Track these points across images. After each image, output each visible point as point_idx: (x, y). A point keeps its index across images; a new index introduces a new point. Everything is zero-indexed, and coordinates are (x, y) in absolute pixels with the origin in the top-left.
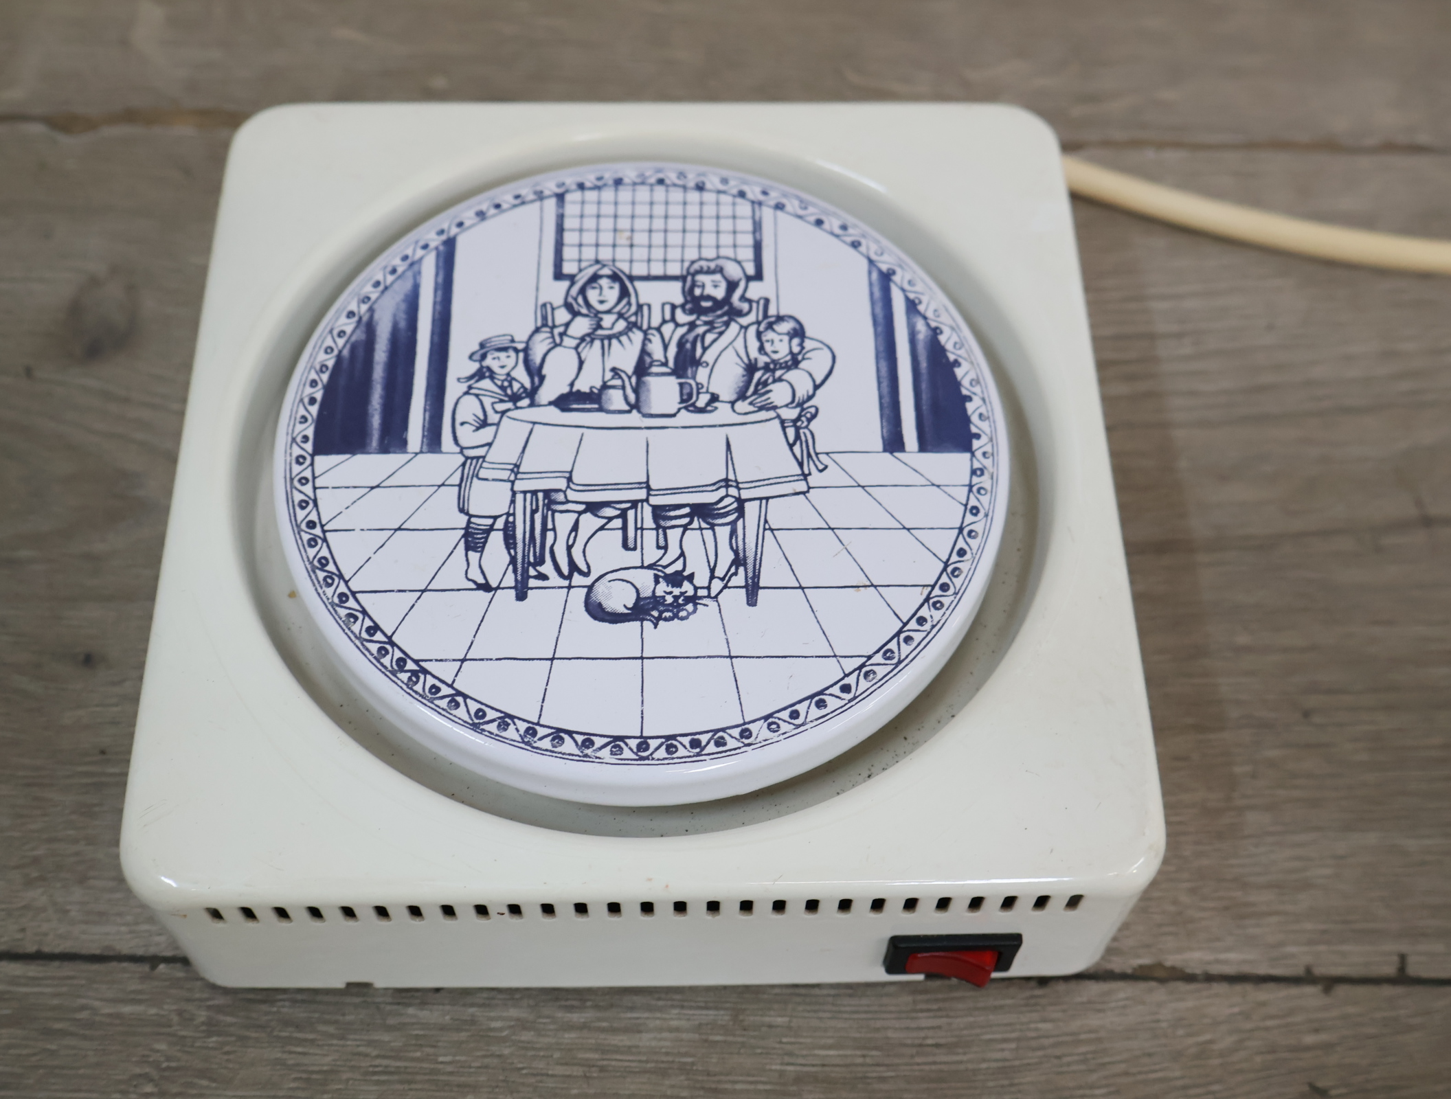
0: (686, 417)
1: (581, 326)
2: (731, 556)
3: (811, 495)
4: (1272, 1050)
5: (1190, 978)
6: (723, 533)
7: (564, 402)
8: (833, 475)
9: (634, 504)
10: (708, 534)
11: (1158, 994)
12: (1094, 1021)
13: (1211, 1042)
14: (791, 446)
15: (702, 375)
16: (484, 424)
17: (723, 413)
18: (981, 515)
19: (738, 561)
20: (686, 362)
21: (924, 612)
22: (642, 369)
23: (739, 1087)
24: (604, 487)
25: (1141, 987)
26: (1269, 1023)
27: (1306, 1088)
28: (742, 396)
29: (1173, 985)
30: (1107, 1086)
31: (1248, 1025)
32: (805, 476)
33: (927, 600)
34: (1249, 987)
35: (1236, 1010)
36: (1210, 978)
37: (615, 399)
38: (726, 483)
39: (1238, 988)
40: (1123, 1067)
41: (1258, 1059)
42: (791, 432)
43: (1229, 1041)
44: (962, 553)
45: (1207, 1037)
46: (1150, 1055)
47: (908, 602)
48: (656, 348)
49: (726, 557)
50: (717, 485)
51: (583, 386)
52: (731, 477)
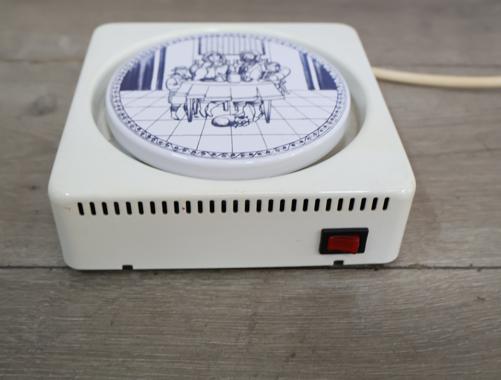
0: (242, 83)
1: (208, 64)
2: (260, 112)
3: (286, 99)
4: (462, 287)
5: (429, 268)
6: (257, 107)
7: (203, 80)
8: (292, 95)
9: (227, 101)
10: (252, 108)
11: (419, 272)
12: (396, 280)
13: (440, 285)
14: (278, 89)
15: (247, 74)
16: (176, 84)
17: (255, 82)
18: (342, 103)
19: (262, 113)
20: (242, 71)
21: (326, 124)
22: (228, 73)
23: (268, 301)
24: (217, 98)
25: (411, 271)
26: (460, 280)
27: (476, 298)
28: (261, 78)
29: (423, 270)
30: (403, 299)
31: (452, 281)
32: (283, 95)
33: (327, 122)
34: (451, 270)
35: (447, 276)
36: (436, 268)
37: (220, 79)
38: (257, 97)
39: (447, 271)
40: (408, 293)
41: (458, 290)
42: (278, 86)
43: (446, 285)
44: (337, 112)
45: (438, 284)
46: (418, 290)
47: (321, 123)
48: (232, 69)
49: (258, 113)
50: (254, 97)
51: (209, 76)
52: (259, 95)
